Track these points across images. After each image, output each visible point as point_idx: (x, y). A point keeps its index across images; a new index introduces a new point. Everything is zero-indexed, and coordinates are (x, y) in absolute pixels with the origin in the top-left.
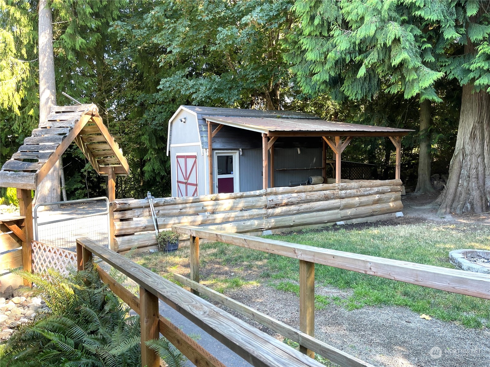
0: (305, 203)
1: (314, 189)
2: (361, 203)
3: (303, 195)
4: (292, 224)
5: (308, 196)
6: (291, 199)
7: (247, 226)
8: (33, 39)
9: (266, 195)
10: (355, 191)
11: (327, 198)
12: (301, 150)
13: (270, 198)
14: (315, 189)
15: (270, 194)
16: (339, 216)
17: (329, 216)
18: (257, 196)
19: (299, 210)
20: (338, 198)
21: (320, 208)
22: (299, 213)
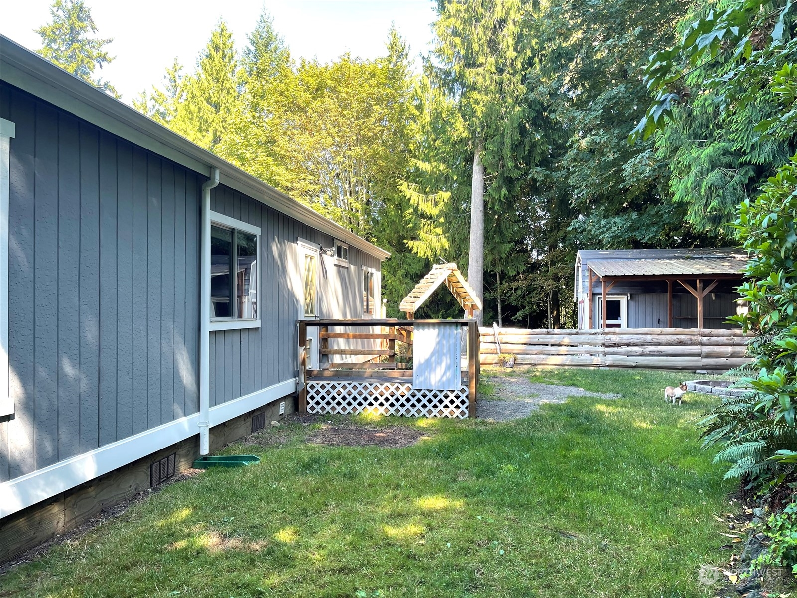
0: (651, 345)
1: (662, 333)
2: (734, 353)
3: (649, 338)
4: (634, 365)
5: (656, 339)
6: (632, 340)
7: (581, 360)
8: (468, 194)
9: (603, 334)
10: (725, 338)
11: (681, 343)
12: (716, 296)
13: (607, 337)
14: (664, 333)
15: (608, 333)
16: (700, 364)
17: (685, 363)
18: (594, 334)
19: (642, 352)
20: (699, 345)
21: (671, 352)
22: (642, 354)
